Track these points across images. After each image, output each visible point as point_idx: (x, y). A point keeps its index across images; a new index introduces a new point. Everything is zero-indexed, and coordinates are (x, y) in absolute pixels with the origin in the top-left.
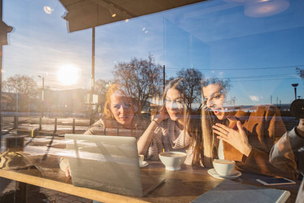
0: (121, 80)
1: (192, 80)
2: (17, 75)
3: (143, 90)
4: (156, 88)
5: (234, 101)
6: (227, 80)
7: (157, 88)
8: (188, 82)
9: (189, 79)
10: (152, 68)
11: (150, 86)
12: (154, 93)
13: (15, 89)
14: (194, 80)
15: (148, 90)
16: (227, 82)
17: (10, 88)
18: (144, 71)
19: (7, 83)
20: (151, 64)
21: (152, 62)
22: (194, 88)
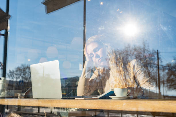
2: (23, 65)
4: (151, 74)
7: (153, 74)
10: (147, 54)
13: (21, 78)
17: (17, 76)
18: (137, 57)
19: (15, 72)
20: (144, 50)
21: (146, 48)
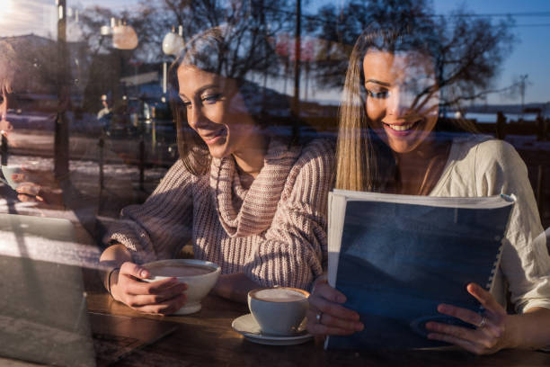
0: (160, 11)
1: (393, 16)
3: (233, 46)
5: (523, 86)
6: (505, 19)
8: (380, 22)
9: (383, 12)
11: (255, 32)
12: (268, 56)
14: (399, 18)
15: (248, 43)
16: (504, 25)
22: (399, 42)
